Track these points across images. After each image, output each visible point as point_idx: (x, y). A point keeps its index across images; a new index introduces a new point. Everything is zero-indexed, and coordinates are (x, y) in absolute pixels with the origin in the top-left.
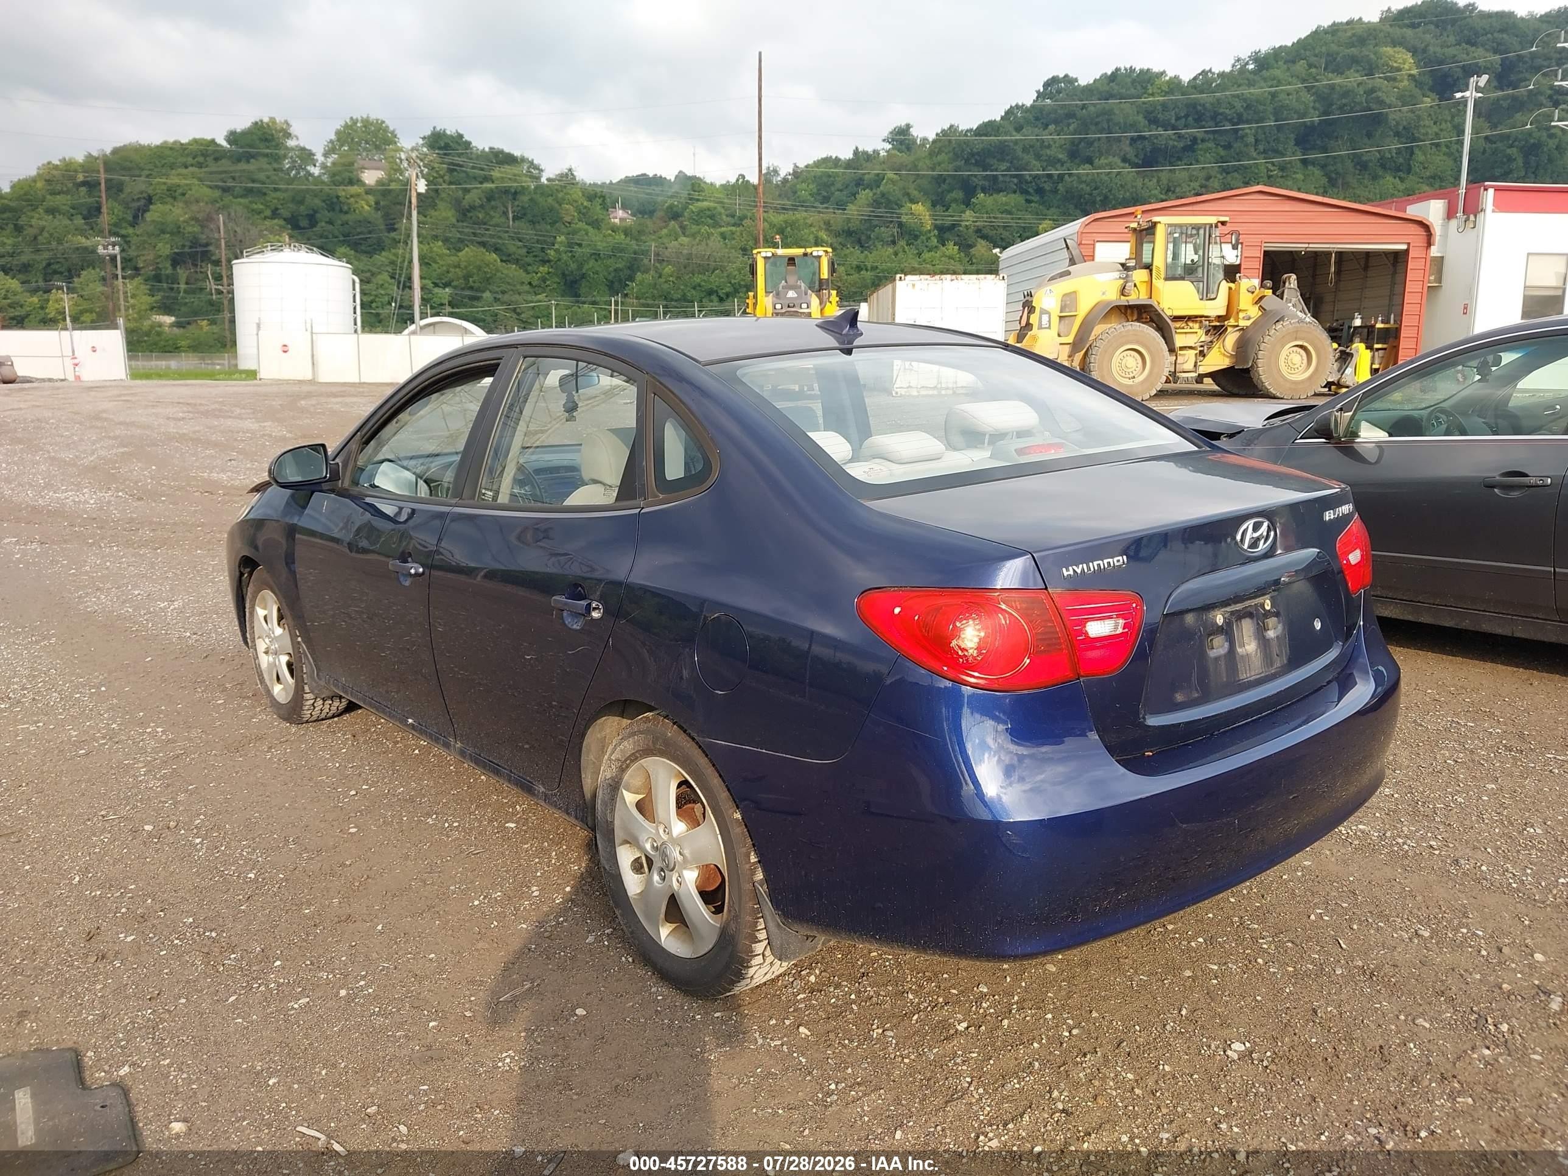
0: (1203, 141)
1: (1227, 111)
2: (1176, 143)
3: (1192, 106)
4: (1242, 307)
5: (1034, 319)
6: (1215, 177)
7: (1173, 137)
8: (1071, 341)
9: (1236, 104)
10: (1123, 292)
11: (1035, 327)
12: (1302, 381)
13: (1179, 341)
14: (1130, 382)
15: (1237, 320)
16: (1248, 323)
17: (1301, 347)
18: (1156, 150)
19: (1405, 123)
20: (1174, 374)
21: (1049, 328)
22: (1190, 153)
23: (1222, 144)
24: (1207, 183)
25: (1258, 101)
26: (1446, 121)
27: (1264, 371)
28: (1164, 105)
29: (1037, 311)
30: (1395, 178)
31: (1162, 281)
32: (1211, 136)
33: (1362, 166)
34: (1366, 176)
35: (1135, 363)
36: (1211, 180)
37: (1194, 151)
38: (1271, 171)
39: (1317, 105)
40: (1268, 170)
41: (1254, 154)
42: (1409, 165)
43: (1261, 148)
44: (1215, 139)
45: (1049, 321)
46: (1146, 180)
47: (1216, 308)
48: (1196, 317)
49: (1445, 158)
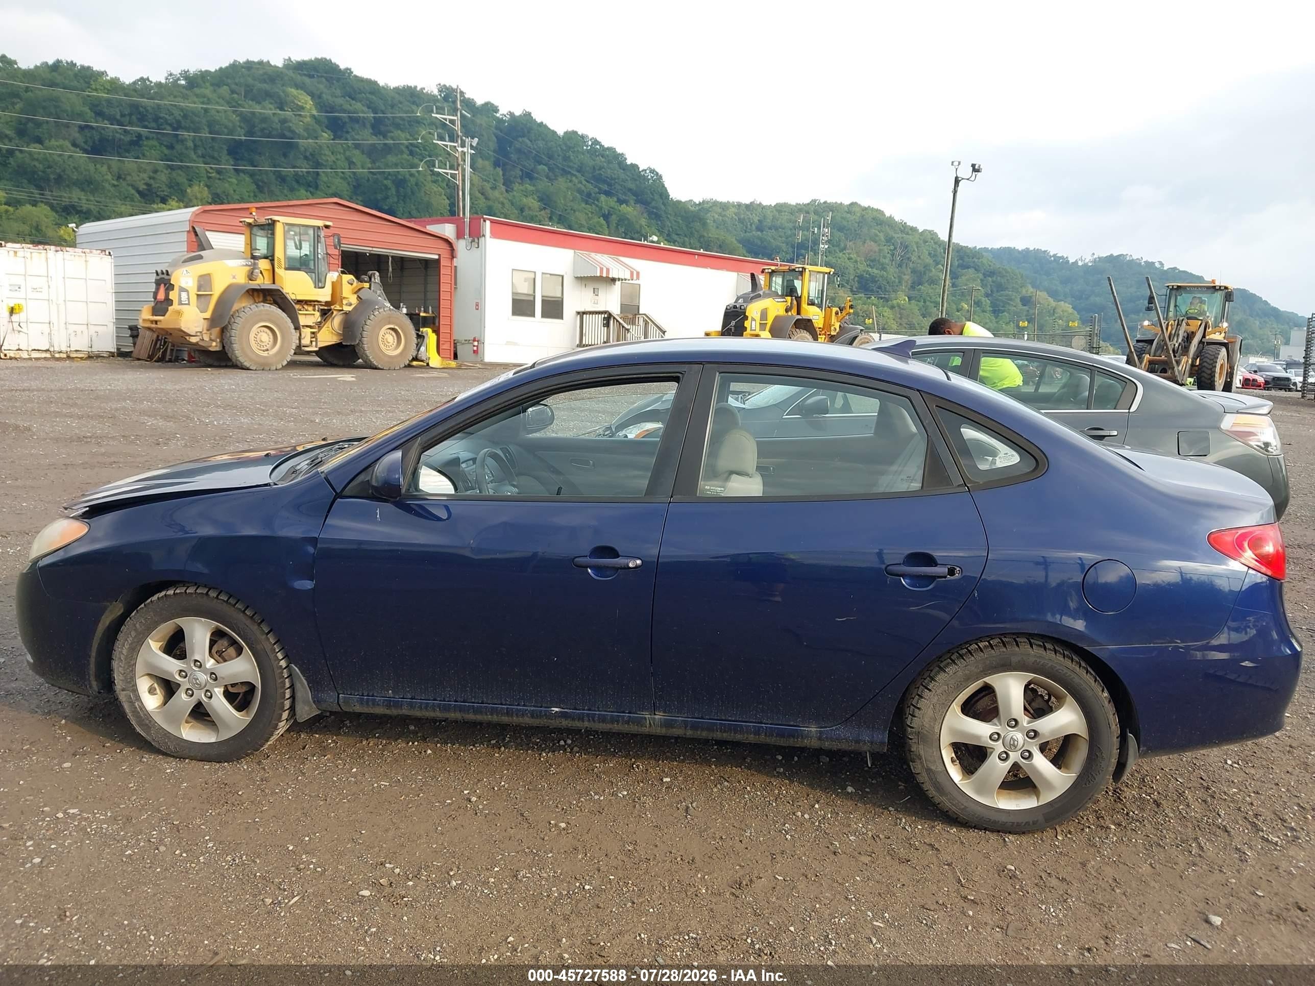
0: (147, 138)
1: (167, 117)
2: (122, 137)
3: (135, 107)
4: (344, 295)
5: (173, 295)
6: (162, 171)
7: (120, 131)
8: (209, 317)
9: (174, 112)
10: (251, 276)
11: (176, 302)
12: (396, 356)
13: (303, 320)
14: (265, 354)
15: (341, 305)
16: (350, 309)
17: (393, 329)
18: (103, 140)
19: (311, 150)
20: (299, 347)
21: (189, 304)
22: (137, 148)
23: (165, 143)
24: (155, 176)
25: (193, 113)
26: (340, 153)
27: (368, 347)
28: (109, 101)
29: (176, 288)
30: (307, 191)
31: (283, 270)
32: (154, 135)
33: (282, 179)
34: (286, 187)
35: (268, 338)
36: (158, 173)
37: (140, 146)
38: (210, 173)
39: (242, 124)
40: (208, 172)
41: (194, 157)
42: (316, 182)
43: (200, 152)
44: (158, 139)
45: (188, 299)
46: (98, 166)
47: (324, 295)
48: (311, 301)
49: (341, 181)
